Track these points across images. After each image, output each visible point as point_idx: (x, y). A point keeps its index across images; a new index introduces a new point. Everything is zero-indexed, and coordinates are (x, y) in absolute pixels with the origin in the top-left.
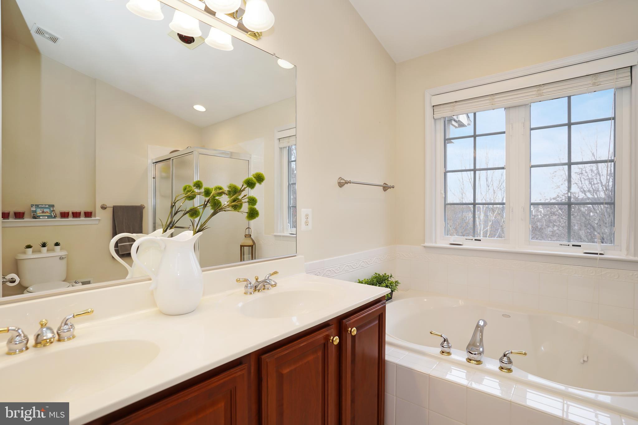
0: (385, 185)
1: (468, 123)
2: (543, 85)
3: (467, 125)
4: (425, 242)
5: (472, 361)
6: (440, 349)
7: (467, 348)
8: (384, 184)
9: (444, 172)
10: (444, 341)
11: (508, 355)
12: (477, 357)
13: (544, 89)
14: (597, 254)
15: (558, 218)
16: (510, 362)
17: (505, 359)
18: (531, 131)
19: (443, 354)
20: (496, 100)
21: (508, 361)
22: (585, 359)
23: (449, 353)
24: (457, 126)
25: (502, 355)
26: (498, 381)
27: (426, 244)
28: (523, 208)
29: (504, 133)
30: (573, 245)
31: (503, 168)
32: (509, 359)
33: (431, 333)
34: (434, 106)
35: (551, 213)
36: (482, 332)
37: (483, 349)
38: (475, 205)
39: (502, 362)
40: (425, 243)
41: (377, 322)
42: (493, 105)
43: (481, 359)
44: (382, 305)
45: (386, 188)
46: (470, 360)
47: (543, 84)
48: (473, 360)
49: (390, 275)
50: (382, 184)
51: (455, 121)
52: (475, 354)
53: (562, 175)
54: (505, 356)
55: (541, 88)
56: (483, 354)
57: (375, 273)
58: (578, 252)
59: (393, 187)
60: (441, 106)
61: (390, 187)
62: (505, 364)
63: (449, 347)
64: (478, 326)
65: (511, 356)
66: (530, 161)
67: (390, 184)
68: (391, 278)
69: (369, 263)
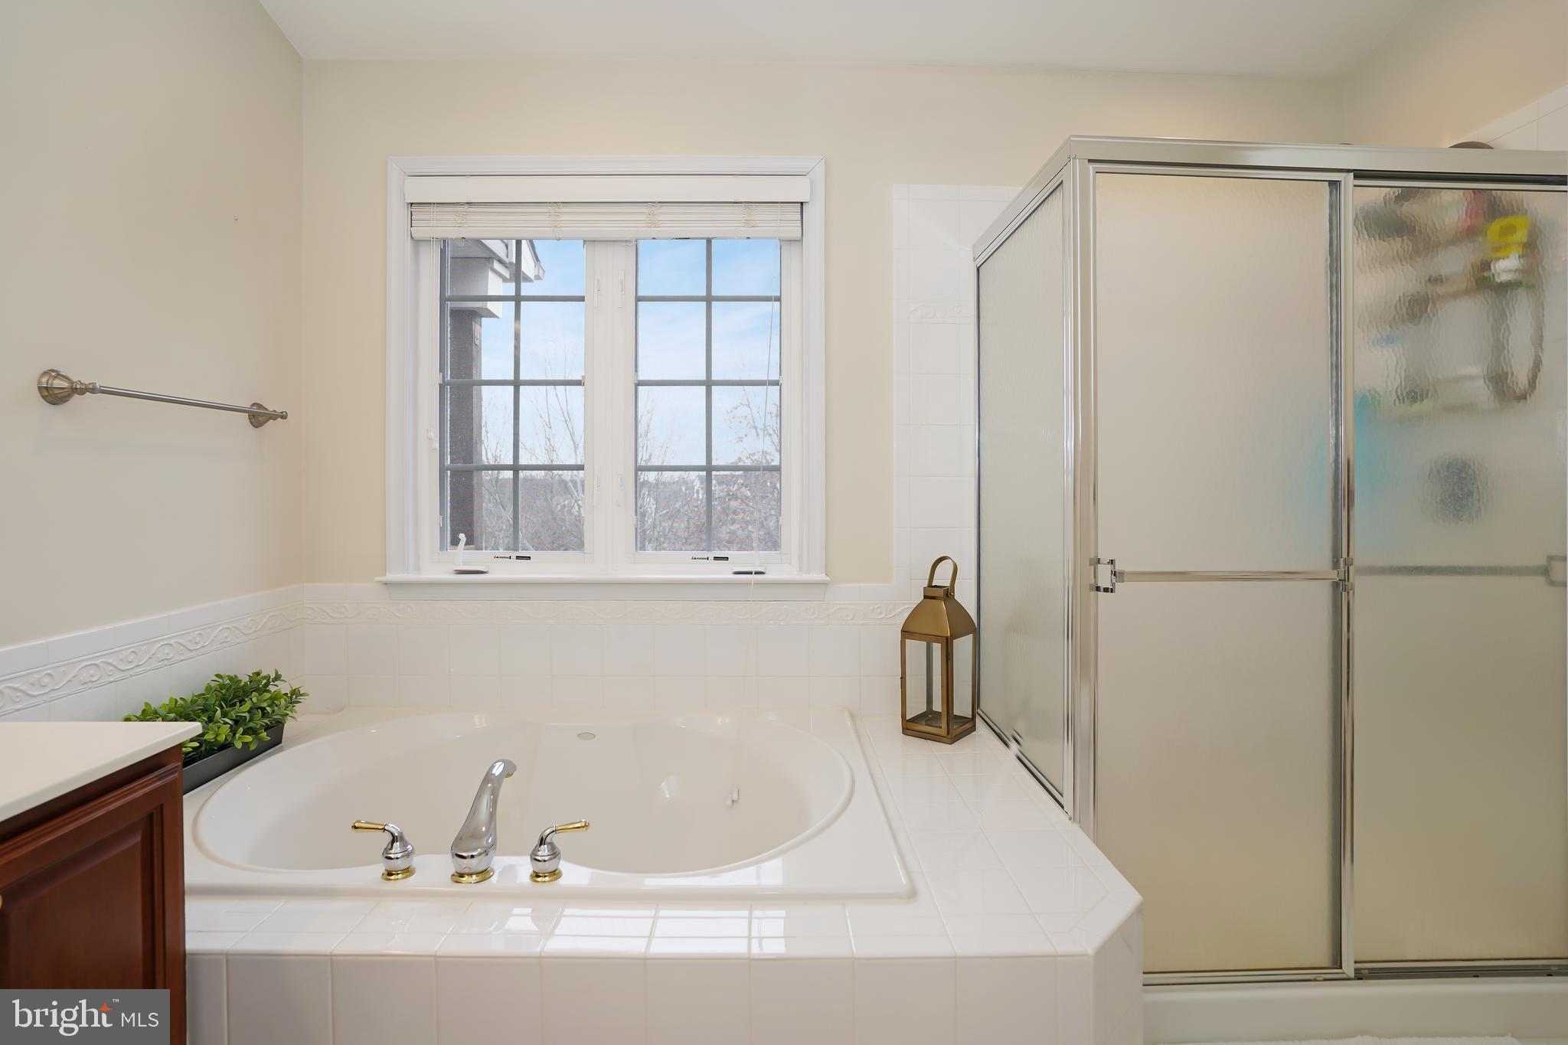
0: (255, 409)
1: (537, 274)
2: (659, 204)
3: (532, 277)
4: (386, 571)
5: (465, 879)
6: (381, 868)
7: (455, 844)
8: (254, 405)
9: (440, 385)
10: (393, 842)
11: (548, 840)
12: (474, 864)
13: (662, 213)
14: (751, 573)
15: (741, 504)
16: (555, 854)
17: (544, 851)
18: (639, 303)
19: (390, 879)
20: (564, 217)
21: (549, 853)
22: (735, 797)
23: (408, 871)
24: (508, 277)
25: (537, 841)
26: (529, 910)
27: (391, 576)
28: (621, 479)
29: (582, 299)
30: (716, 558)
31: (578, 383)
32: (552, 846)
33: (355, 827)
34: (412, 204)
35: (729, 495)
36: (495, 793)
37: (495, 840)
38: (518, 471)
39: (536, 859)
40: (387, 575)
41: (137, 839)
42: (555, 229)
43: (491, 866)
44: (159, 780)
45: (258, 417)
46: (462, 875)
47: (660, 202)
48: (471, 875)
49: (273, 676)
50: (247, 405)
51: (501, 261)
52: (472, 857)
53: (746, 417)
54: (542, 842)
55: (657, 210)
56: (495, 849)
57: (217, 676)
58: (722, 572)
59: (284, 416)
60: (432, 209)
61: (274, 416)
62: (543, 863)
63: (408, 855)
64: (488, 778)
65: (555, 839)
66: (636, 371)
67: (271, 406)
68: (276, 683)
69: (192, 648)
